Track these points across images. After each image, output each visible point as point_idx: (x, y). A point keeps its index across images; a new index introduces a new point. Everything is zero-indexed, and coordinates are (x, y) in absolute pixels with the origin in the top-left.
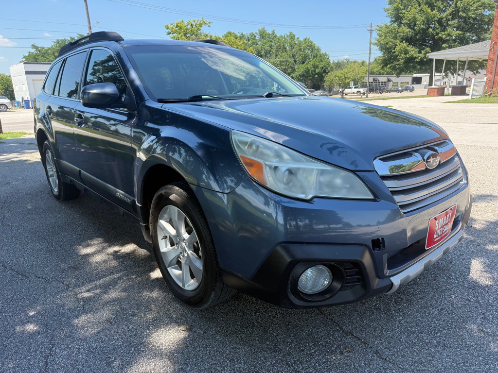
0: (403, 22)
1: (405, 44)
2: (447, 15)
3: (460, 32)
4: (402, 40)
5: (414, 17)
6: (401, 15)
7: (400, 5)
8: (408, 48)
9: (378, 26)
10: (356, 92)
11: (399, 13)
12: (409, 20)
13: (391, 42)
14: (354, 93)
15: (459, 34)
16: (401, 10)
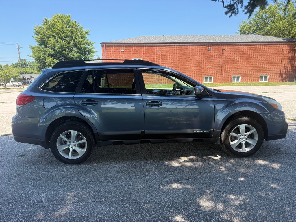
0: (48, 46)
1: (51, 58)
2: (71, 45)
3: (79, 54)
4: (49, 56)
5: (54, 45)
6: (46, 42)
7: (44, 37)
8: (54, 60)
9: (31, 46)
10: (13, 85)
11: (44, 41)
12: (51, 45)
13: (42, 56)
14: (11, 85)
15: (78, 55)
16: (45, 39)
